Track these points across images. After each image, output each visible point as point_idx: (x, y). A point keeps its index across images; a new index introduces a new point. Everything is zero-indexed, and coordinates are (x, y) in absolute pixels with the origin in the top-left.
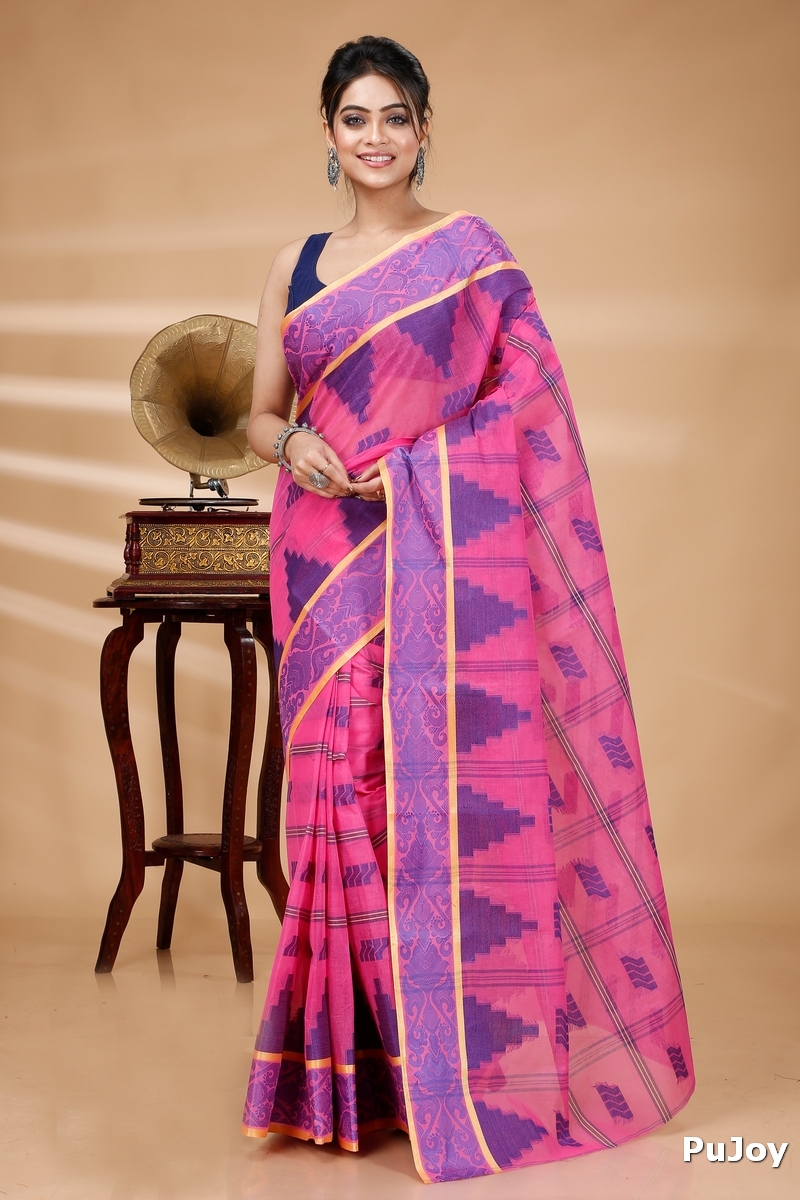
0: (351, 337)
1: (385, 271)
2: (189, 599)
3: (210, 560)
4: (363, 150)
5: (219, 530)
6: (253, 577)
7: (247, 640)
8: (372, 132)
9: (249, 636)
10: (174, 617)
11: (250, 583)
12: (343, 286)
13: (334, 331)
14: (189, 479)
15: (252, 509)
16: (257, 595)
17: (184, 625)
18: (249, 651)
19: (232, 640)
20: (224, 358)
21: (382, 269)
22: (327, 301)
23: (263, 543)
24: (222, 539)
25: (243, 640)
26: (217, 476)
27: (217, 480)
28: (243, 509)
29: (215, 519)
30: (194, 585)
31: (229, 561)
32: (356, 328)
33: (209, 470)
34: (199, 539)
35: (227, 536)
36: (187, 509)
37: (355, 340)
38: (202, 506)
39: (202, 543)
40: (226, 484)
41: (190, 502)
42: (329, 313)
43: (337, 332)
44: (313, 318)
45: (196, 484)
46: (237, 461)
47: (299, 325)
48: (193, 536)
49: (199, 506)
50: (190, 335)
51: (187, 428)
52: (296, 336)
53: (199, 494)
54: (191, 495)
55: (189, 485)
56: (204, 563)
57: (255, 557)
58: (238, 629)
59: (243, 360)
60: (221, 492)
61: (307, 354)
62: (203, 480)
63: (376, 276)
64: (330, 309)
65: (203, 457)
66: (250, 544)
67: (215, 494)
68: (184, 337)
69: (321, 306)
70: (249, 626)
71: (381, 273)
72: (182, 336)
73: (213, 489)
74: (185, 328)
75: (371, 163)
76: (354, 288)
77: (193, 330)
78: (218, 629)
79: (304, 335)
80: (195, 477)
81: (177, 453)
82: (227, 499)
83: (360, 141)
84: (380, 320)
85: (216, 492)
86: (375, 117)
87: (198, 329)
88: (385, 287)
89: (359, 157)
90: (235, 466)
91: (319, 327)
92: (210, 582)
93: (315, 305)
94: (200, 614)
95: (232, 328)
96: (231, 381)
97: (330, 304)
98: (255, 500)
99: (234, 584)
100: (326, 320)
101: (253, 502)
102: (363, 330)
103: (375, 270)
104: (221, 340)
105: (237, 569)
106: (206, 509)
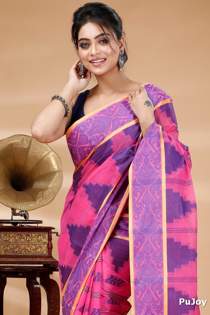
0: (101, 138)
1: (116, 108)
2: (10, 267)
3: (20, 248)
4: (90, 58)
5: (24, 234)
6: (40, 257)
7: (37, 286)
8: (93, 50)
9: (38, 284)
10: (3, 275)
11: (39, 259)
12: (96, 114)
13: (93, 135)
14: (11, 211)
15: (40, 225)
16: (42, 265)
17: (8, 279)
18: (38, 291)
19: (30, 286)
20: (27, 155)
21: (114, 107)
22: (89, 121)
23: (45, 241)
24: (26, 239)
25: (35, 286)
26: (23, 209)
27: (23, 211)
28: (36, 225)
29: (23, 229)
30: (12, 260)
31: (29, 249)
32: (104, 133)
33: (20, 207)
34: (15, 239)
35: (28, 237)
36: (10, 225)
37: (103, 139)
38: (17, 223)
39: (16, 241)
40: (28, 213)
41: (11, 221)
42: (90, 127)
43: (95, 135)
44: (83, 129)
45: (14, 214)
46: (33, 203)
47: (76, 132)
48: (12, 237)
49: (15, 223)
50: (11, 144)
51: (10, 187)
52: (74, 138)
53: (15, 218)
54: (12, 219)
55: (11, 214)
56: (17, 250)
57: (41, 247)
58: (33, 281)
59: (36, 156)
60: (25, 217)
61: (80, 146)
62: (17, 211)
63: (112, 110)
64: (91, 125)
65: (17, 201)
66: (39, 241)
67: (23, 218)
68: (9, 145)
69: (86, 123)
70: (38, 280)
71: (114, 108)
72: (7, 144)
73: (22, 216)
74: (9, 141)
75: (95, 64)
76: (102, 115)
77: (13, 142)
78: (24, 280)
79: (79, 136)
80: (14, 210)
81: (5, 199)
82: (28, 220)
83: (88, 55)
84: (115, 129)
85: (23, 217)
86: (93, 42)
87: (15, 141)
88: (116, 115)
89: (90, 62)
90: (32, 205)
91: (86, 133)
92: (20, 259)
93: (83, 123)
94: (15, 273)
95: (31, 141)
96: (30, 166)
97: (91, 122)
98: (41, 221)
99: (31, 260)
100: (89, 130)
101: (40, 222)
102: (108, 134)
103: (111, 107)
104: (26, 146)
105: (32, 253)
106: (18, 225)
